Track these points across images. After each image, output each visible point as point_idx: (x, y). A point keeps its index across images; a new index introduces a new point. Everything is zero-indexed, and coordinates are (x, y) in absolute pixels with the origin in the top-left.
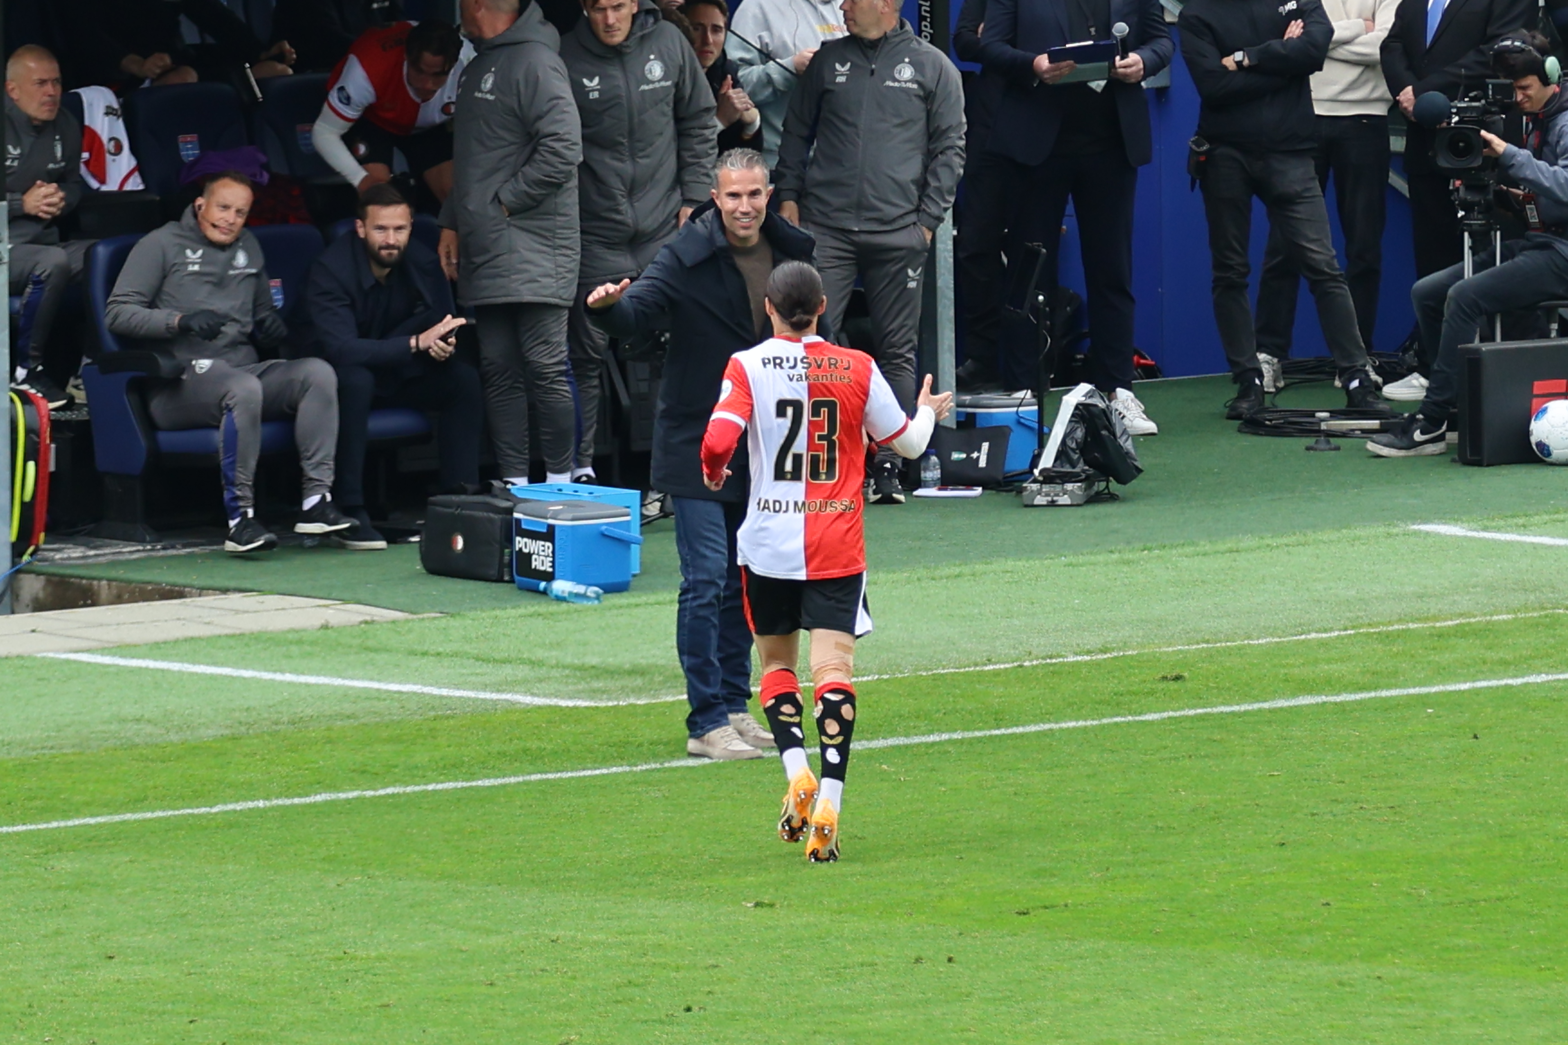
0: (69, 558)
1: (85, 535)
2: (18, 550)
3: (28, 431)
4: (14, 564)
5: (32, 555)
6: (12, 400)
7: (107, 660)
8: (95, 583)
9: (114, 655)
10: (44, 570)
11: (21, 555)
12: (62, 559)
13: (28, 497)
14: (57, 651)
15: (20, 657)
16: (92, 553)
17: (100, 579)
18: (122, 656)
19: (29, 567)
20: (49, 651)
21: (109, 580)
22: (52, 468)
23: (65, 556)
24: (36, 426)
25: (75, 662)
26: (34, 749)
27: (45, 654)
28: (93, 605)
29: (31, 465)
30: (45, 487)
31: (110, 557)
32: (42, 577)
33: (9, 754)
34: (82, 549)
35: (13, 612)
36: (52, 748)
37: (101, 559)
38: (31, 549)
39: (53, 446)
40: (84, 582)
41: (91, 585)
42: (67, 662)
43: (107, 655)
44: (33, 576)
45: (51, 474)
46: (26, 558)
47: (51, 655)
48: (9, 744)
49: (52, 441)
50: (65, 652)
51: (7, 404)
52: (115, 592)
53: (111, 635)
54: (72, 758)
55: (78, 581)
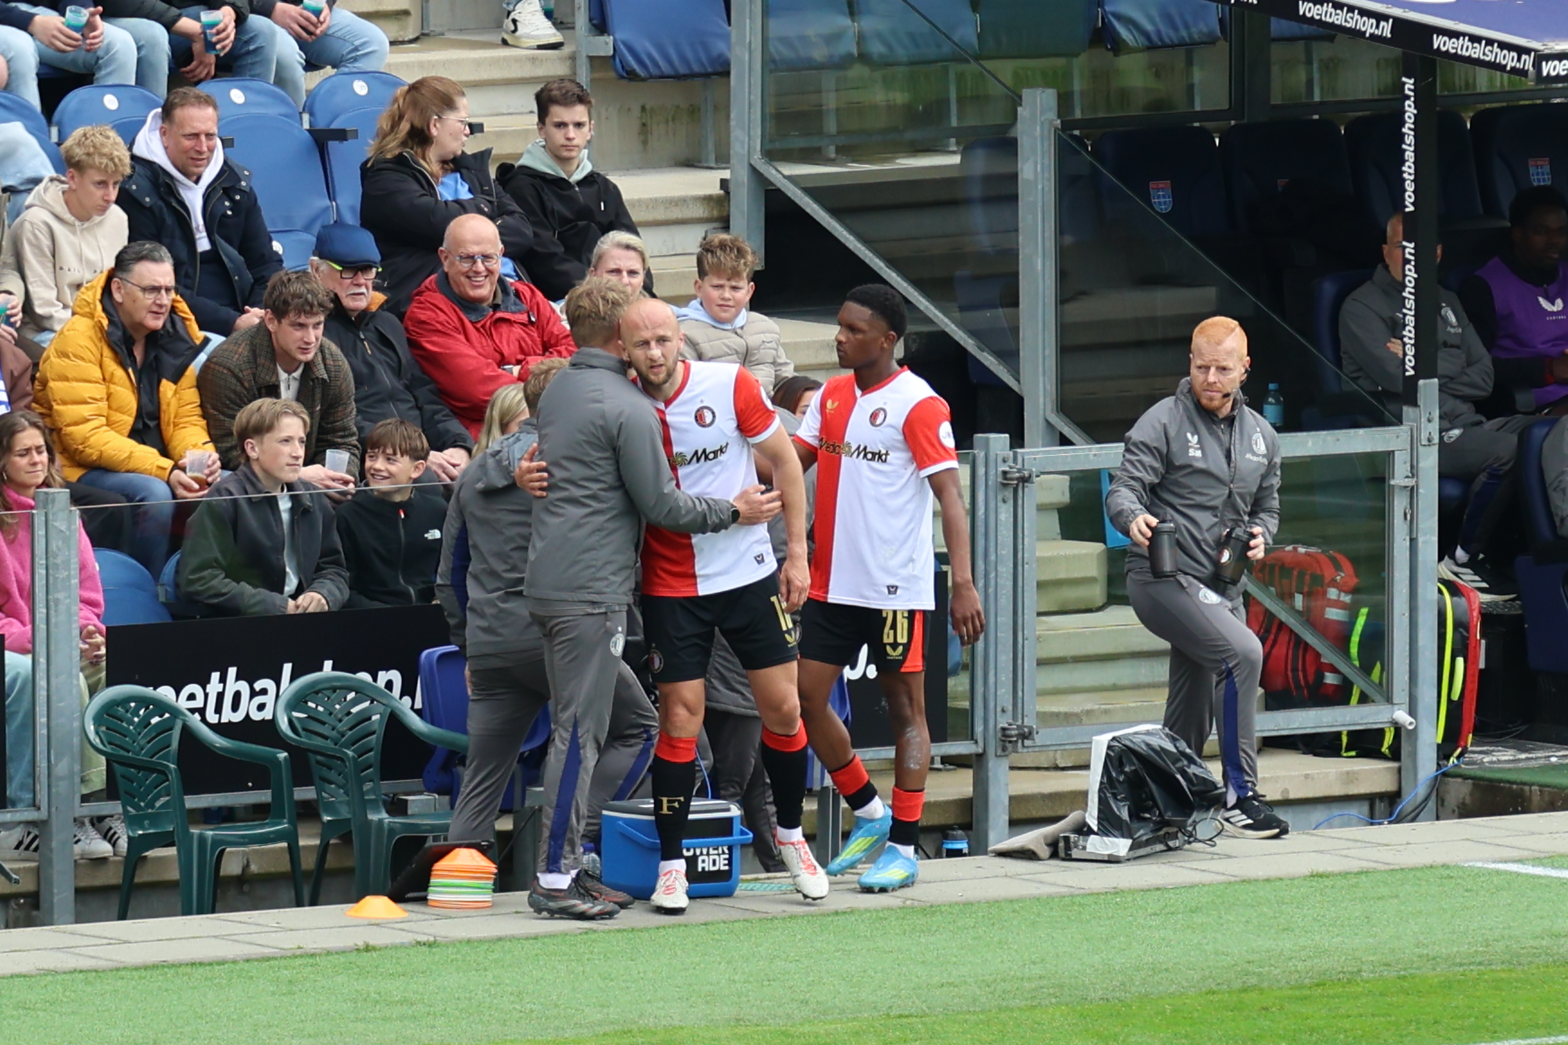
0: (1499, 761)
1: (1515, 737)
2: (1444, 752)
3: (1457, 625)
4: (1439, 766)
5: (1458, 758)
6: (1440, 591)
7: (1539, 871)
8: (1527, 788)
9: (1544, 866)
10: (1472, 773)
11: (1447, 758)
12: (1491, 762)
13: (1456, 696)
14: (1487, 861)
15: (1445, 866)
16: (1523, 756)
17: (1531, 785)
18: (1553, 867)
19: (1458, 771)
20: (1479, 861)
21: (1542, 786)
22: (1482, 665)
23: (1494, 759)
24: (1464, 619)
25: (1506, 872)
26: (1461, 965)
27: (1471, 864)
28: (1524, 811)
29: (1460, 661)
30: (1474, 686)
31: (1542, 762)
32: (1470, 781)
33: (1434, 969)
34: (1511, 752)
35: (1438, 818)
36: (1480, 964)
37: (1532, 764)
38: (1459, 750)
39: (1483, 642)
40: (1514, 787)
41: (1522, 790)
42: (1498, 872)
43: (1538, 866)
44: (1459, 780)
45: (1481, 671)
46: (1453, 760)
47: (1479, 864)
48: (1434, 959)
49: (1482, 636)
50: (1494, 862)
51: (1436, 595)
52: (1547, 798)
53: (1545, 845)
54: (1503, 975)
55: (1507, 785)
